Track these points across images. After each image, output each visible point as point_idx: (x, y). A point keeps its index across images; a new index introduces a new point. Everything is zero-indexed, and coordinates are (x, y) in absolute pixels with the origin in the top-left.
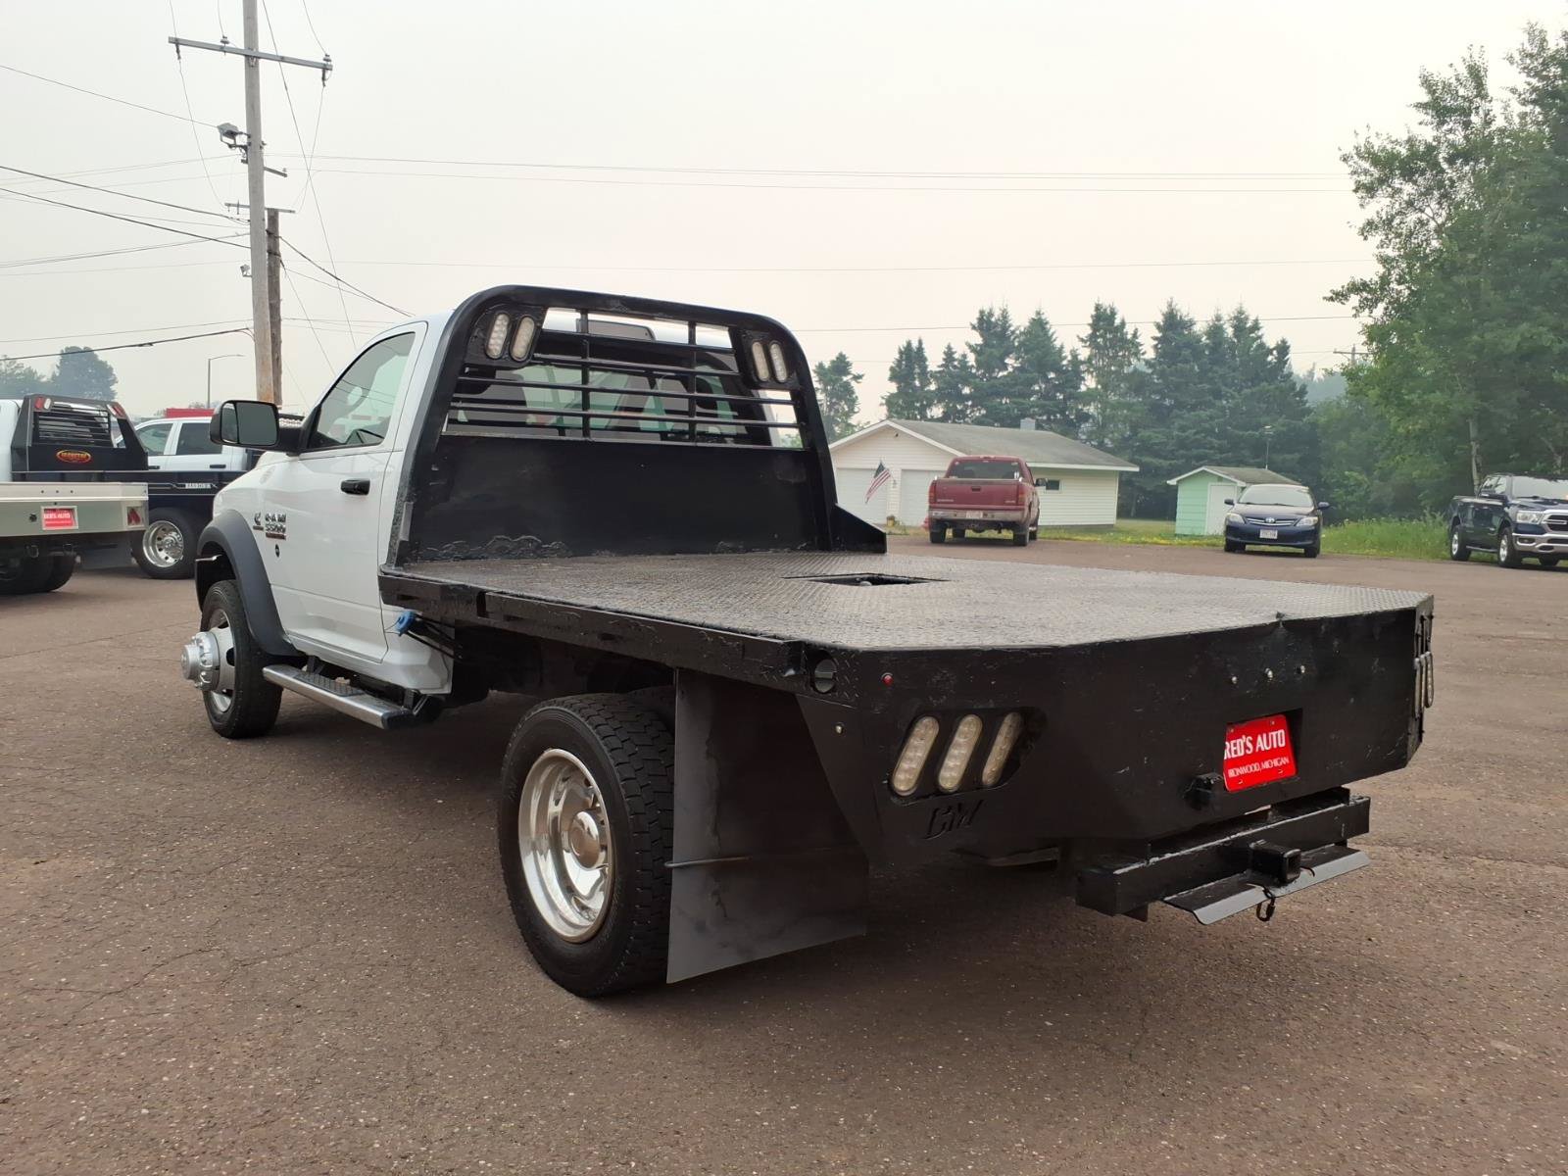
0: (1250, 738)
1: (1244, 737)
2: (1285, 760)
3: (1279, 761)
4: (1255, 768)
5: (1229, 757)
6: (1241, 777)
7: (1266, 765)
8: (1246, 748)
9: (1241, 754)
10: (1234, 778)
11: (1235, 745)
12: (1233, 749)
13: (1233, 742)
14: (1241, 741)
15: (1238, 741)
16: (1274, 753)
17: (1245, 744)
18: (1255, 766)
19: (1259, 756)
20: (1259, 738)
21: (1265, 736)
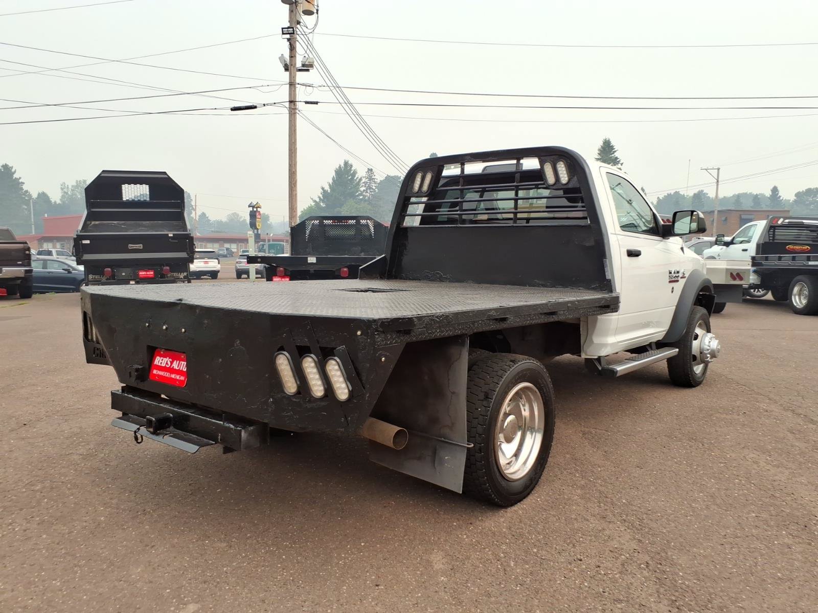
0: (171, 360)
1: (168, 358)
2: (182, 378)
3: (180, 377)
4: (167, 375)
5: (157, 364)
6: (158, 375)
7: (173, 376)
8: (167, 363)
9: (163, 365)
10: (154, 374)
11: (162, 360)
12: (161, 361)
13: (162, 358)
14: (166, 360)
15: (164, 359)
16: (179, 372)
17: (167, 361)
18: (168, 374)
19: (171, 370)
20: (175, 361)
21: (178, 362)
